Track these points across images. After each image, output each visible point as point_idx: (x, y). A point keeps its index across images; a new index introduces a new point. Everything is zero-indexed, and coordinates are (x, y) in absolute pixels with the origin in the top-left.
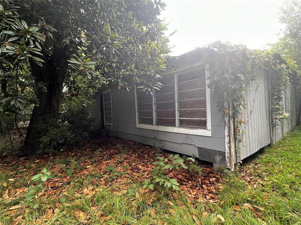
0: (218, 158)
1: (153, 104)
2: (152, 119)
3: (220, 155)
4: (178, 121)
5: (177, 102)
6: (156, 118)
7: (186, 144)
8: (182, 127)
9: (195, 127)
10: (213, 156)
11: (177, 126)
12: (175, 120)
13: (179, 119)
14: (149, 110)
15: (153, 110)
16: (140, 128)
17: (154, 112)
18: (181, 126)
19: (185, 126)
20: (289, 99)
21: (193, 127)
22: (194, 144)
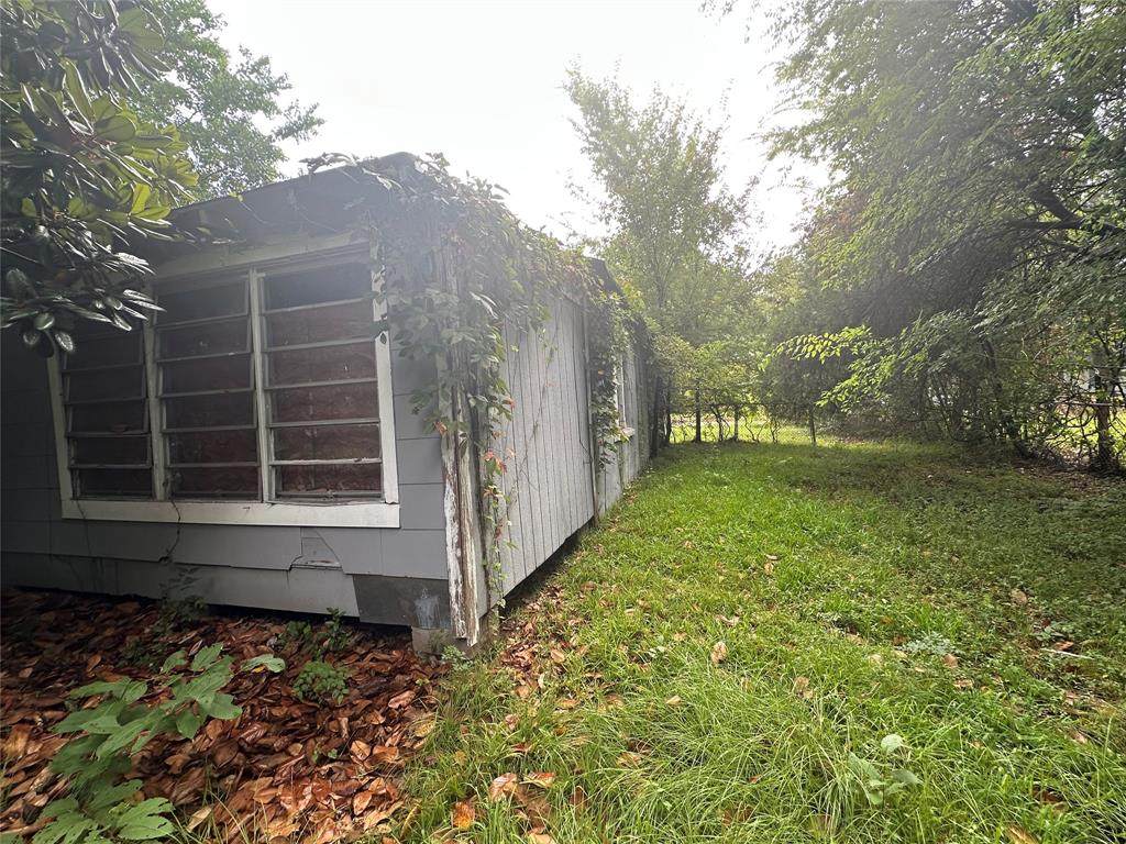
0: (426, 606)
1: (153, 400)
2: (149, 473)
3: (431, 593)
4: (270, 472)
5: (265, 391)
6: (166, 468)
7: (307, 567)
8: (291, 497)
9: (340, 493)
10: (410, 601)
11: (266, 499)
12: (256, 471)
13: (273, 466)
14: (127, 430)
15: (150, 432)
16: (85, 521)
17: (155, 440)
18: (285, 493)
19: (300, 493)
20: (634, 391)
21: (336, 496)
22: (337, 564)
